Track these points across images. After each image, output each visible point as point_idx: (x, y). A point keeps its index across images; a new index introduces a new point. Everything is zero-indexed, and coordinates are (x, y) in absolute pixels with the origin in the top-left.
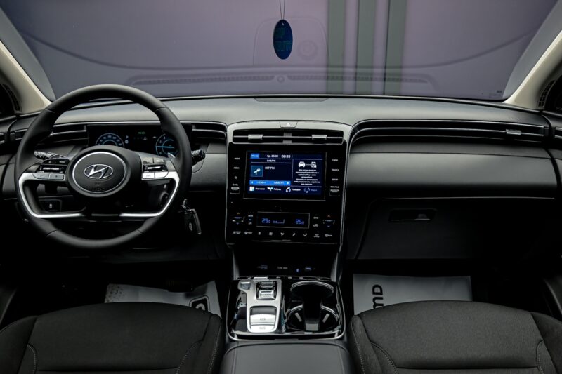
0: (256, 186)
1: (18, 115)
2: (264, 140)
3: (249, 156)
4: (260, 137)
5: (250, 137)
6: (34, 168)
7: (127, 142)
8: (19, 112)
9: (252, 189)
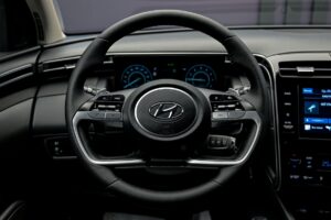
0: (312, 125)
1: (42, 46)
2: (315, 73)
3: (301, 91)
4: (311, 70)
5: (300, 70)
6: (88, 105)
7: (155, 74)
8: (42, 42)
9: (307, 127)
